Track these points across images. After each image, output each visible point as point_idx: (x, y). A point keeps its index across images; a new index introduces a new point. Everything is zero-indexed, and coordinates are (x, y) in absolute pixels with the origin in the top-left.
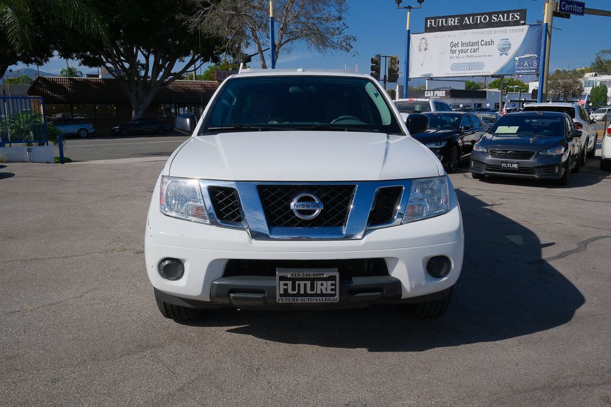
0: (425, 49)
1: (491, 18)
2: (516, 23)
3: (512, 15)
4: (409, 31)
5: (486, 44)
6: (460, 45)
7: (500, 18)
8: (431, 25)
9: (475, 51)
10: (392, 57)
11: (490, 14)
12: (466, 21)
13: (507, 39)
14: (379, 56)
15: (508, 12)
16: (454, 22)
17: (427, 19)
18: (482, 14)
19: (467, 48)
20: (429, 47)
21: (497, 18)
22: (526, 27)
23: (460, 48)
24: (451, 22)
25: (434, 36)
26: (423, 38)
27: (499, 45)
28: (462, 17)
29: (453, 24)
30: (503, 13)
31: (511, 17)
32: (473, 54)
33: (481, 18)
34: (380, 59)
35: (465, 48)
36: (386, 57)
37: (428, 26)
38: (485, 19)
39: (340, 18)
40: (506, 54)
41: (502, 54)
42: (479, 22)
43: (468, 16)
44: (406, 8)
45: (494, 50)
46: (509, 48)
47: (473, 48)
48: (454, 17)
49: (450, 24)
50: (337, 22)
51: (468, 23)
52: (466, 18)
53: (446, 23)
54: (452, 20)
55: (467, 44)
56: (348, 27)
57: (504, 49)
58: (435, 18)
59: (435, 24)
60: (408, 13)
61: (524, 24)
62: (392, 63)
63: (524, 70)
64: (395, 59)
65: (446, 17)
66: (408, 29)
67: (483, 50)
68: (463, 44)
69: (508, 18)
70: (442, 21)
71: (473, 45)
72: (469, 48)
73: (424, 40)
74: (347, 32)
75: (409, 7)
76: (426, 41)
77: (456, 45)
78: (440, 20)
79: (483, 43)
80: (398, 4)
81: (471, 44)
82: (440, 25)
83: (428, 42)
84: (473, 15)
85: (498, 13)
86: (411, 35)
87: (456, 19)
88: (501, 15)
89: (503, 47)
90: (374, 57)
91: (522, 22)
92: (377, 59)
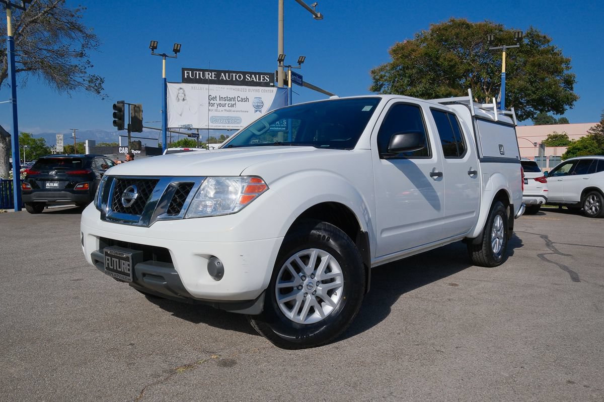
0: (184, 100)
1: (245, 78)
2: (267, 85)
3: (263, 77)
4: (165, 79)
5: (242, 101)
6: (218, 98)
7: (253, 78)
8: (188, 76)
9: (232, 106)
10: (135, 106)
11: (244, 73)
12: (222, 77)
13: (260, 98)
14: (123, 102)
15: (260, 74)
16: (211, 76)
17: (183, 70)
18: (237, 72)
19: (225, 102)
20: (187, 98)
21: (251, 77)
22: (275, 89)
23: (218, 102)
24: (208, 76)
25: (192, 88)
26: (181, 88)
27: (254, 102)
28: (218, 73)
29: (210, 78)
30: (255, 74)
31: (262, 79)
32: (230, 108)
33: (236, 76)
34: (124, 106)
35: (223, 102)
36: (129, 104)
37: (186, 77)
38: (240, 77)
39: (82, 55)
40: (260, 111)
41: (256, 111)
42: (234, 79)
43: (225, 72)
44: (161, 55)
45: (249, 106)
46: (263, 106)
47: (230, 102)
48: (211, 71)
49: (207, 78)
50: (79, 58)
51: (225, 79)
52: (222, 74)
53: (204, 75)
54: (209, 74)
55: (225, 99)
56: (92, 66)
57: (258, 106)
58: (192, 70)
59: (192, 76)
60: (164, 61)
61: (273, 86)
62: (135, 111)
63: (276, 127)
64: (139, 107)
65: (204, 71)
66: (164, 77)
67: (240, 105)
68: (221, 98)
69: (260, 79)
70: (199, 74)
71: (230, 100)
72: (227, 102)
73: (181, 90)
74: (90, 72)
75: (164, 55)
76: (184, 91)
77: (215, 98)
78: (198, 72)
79: (239, 99)
80: (153, 50)
81: (228, 99)
82: (198, 77)
83: (187, 93)
84: (229, 72)
85: (251, 73)
86: (168, 84)
87: (213, 73)
88: (253, 76)
89: (257, 104)
90: (116, 103)
91: (272, 84)
92: (120, 105)
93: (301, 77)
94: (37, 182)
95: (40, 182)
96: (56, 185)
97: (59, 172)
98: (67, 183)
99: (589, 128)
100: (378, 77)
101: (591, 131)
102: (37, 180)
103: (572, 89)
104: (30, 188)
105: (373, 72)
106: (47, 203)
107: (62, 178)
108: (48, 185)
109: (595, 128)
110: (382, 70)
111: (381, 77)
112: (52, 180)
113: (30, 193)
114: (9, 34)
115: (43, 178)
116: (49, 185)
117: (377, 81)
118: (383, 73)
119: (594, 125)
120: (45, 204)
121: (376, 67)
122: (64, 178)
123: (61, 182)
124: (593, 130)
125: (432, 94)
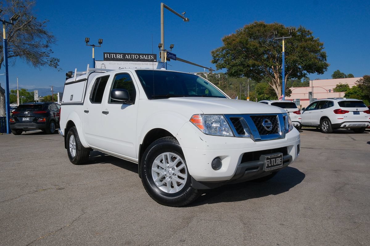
1: (139, 57)
2: (152, 61)
3: (150, 56)
4: (94, 59)
7: (144, 57)
8: (107, 57)
11: (139, 55)
12: (127, 57)
14: (71, 72)
15: (148, 55)
16: (120, 57)
17: (104, 53)
18: (135, 54)
21: (143, 57)
22: (157, 63)
24: (118, 56)
25: (110, 63)
26: (103, 64)
28: (124, 55)
29: (120, 58)
30: (145, 55)
31: (149, 57)
33: (134, 56)
34: (72, 74)
37: (106, 57)
38: (137, 57)
39: (47, 46)
42: (133, 58)
43: (128, 54)
44: (91, 45)
48: (120, 54)
49: (118, 58)
50: (45, 48)
51: (128, 58)
52: (127, 55)
53: (116, 57)
54: (119, 56)
56: (53, 52)
58: (109, 53)
59: (109, 57)
60: (93, 49)
61: (156, 61)
65: (116, 54)
66: (93, 58)
69: (148, 58)
70: (114, 55)
73: (103, 65)
74: (52, 56)
75: (93, 46)
76: (105, 65)
78: (112, 55)
80: (87, 43)
82: (112, 58)
84: (130, 54)
85: (143, 55)
86: (96, 62)
87: (121, 55)
88: (144, 56)
90: (68, 73)
91: (155, 60)
92: (70, 74)
93: (175, 55)
94: (18, 118)
95: (19, 118)
96: (28, 119)
97: (30, 112)
98: (34, 118)
99: (356, 81)
100: (215, 55)
101: (357, 83)
102: (18, 116)
103: (326, 60)
104: (14, 121)
105: (213, 52)
106: (23, 129)
107: (31, 115)
108: (23, 119)
109: (359, 81)
110: (217, 51)
111: (217, 55)
112: (27, 117)
113: (15, 123)
114: (4, 38)
115: (21, 115)
116: (24, 119)
117: (215, 57)
118: (218, 53)
119: (358, 79)
120: (22, 130)
121: (214, 50)
122: (32, 115)
123: (31, 117)
124: (358, 82)
125: (245, 65)
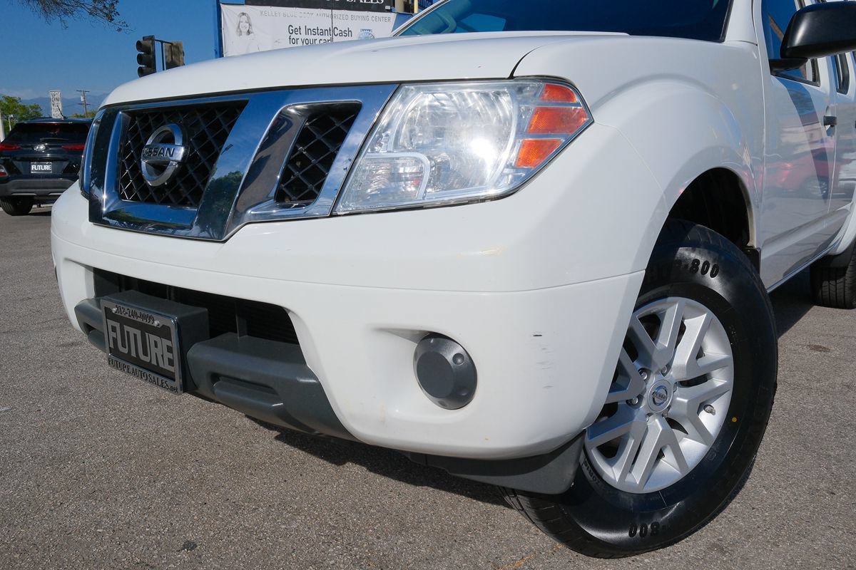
0: (249, 32)
2: (380, 8)
5: (340, 34)
6: (303, 31)
10: (172, 44)
13: (370, 30)
14: (151, 38)
19: (315, 37)
20: (253, 29)
22: (393, 16)
23: (303, 36)
25: (262, 13)
26: (243, 14)
34: (153, 44)
35: (311, 37)
36: (162, 42)
47: (323, 37)
55: (315, 31)
61: (390, 11)
62: (172, 53)
64: (177, 47)
68: (308, 31)
71: (322, 33)
72: (318, 37)
73: (244, 16)
76: (248, 18)
77: (297, 30)
79: (336, 32)
81: (319, 31)
83: (252, 21)
86: (222, 6)
90: (141, 40)
91: (388, 7)
92: (148, 43)
94: (16, 163)
95: (20, 163)
96: (47, 167)
97: (50, 146)
98: (65, 164)
102: (15, 159)
104: (4, 174)
106: (35, 198)
107: (56, 156)
108: (33, 167)
112: (41, 160)
113: (7, 180)
115: (26, 156)
116: (35, 168)
120: (31, 201)
122: (59, 156)
123: (55, 163)
